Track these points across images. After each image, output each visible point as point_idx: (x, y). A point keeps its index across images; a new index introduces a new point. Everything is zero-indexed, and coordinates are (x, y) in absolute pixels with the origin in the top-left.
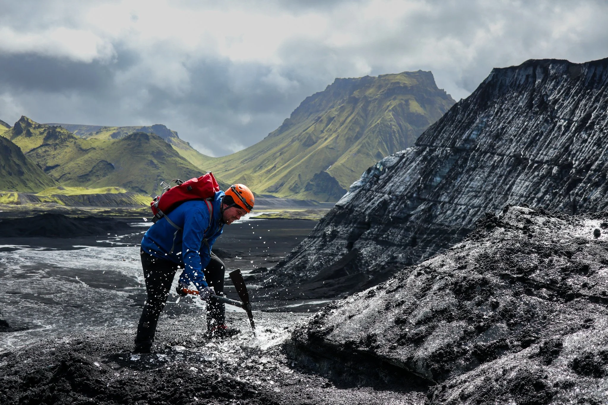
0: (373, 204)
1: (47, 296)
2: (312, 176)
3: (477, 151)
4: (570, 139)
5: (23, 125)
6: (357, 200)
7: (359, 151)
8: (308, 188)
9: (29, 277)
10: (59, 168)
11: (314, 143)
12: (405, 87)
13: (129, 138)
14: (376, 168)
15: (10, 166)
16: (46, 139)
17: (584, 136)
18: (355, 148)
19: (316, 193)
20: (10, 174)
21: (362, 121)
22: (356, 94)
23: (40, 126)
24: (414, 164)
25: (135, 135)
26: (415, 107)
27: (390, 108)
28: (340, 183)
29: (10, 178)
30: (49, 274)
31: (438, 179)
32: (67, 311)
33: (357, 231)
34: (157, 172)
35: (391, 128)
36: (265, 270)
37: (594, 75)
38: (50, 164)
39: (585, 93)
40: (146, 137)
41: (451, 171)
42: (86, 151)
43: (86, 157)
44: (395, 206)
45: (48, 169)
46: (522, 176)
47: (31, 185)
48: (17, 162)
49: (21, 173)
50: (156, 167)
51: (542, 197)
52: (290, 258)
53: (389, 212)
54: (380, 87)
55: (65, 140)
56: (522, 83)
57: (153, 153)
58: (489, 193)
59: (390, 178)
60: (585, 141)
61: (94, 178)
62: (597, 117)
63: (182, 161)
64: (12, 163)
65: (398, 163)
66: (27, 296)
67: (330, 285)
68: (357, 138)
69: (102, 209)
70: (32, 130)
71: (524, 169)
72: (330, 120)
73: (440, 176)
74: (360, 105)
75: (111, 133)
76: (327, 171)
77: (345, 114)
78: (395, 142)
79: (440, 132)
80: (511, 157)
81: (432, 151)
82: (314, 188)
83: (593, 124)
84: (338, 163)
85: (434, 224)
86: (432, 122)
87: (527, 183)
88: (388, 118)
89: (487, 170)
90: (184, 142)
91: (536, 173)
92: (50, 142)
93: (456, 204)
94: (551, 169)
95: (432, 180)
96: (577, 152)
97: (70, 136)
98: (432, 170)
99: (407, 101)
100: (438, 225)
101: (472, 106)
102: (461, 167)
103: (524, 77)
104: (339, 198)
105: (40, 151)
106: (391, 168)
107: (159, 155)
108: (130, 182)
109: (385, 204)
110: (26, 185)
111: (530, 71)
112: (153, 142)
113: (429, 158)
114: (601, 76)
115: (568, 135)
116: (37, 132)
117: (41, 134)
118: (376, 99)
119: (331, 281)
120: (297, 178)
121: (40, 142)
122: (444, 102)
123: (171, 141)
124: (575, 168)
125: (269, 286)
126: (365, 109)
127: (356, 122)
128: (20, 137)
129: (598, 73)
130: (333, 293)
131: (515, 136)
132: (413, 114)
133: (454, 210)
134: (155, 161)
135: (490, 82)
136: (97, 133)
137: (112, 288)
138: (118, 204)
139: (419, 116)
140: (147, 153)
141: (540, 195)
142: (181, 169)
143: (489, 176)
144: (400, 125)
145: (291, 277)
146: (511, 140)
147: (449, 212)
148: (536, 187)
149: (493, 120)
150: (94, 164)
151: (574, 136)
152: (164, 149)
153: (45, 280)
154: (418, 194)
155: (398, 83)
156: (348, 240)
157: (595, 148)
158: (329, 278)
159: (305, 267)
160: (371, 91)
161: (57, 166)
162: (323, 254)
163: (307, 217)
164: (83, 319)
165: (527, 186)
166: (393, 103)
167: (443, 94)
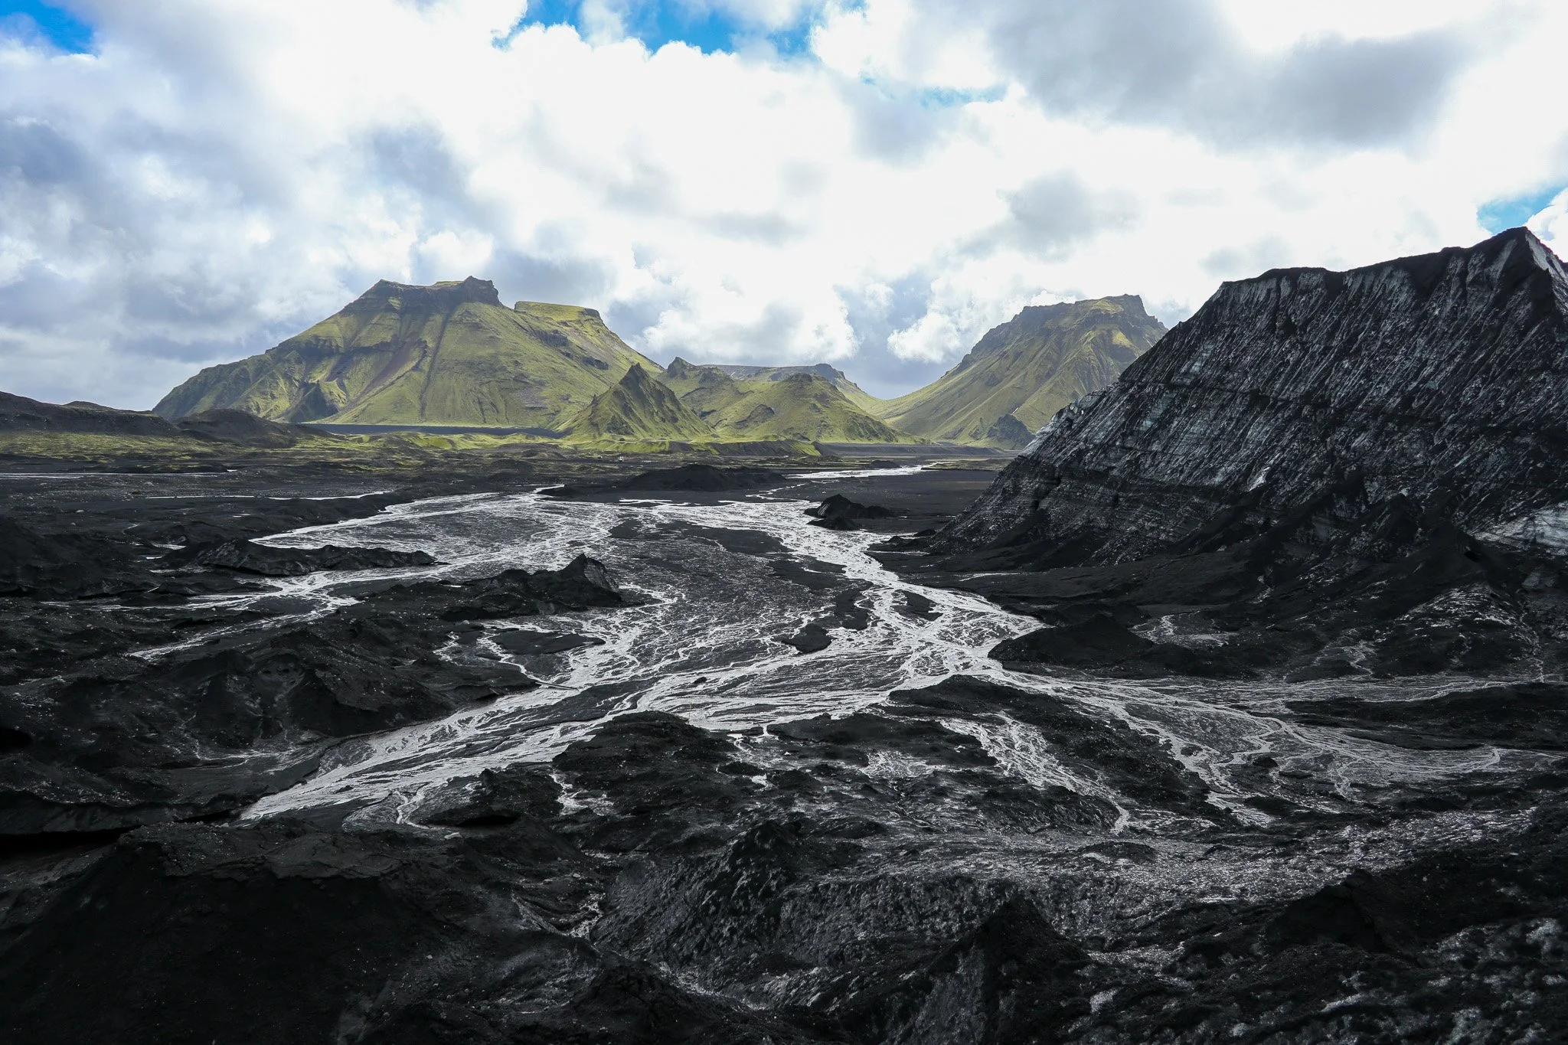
0: (1065, 453)
1: (677, 562)
2: (995, 420)
3: (1199, 387)
4: (1327, 371)
5: (678, 367)
6: (1045, 449)
7: (1051, 391)
8: (991, 434)
9: (663, 537)
10: (715, 414)
11: (999, 382)
12: (1108, 314)
13: (790, 379)
14: (1069, 410)
15: (663, 413)
16: (702, 381)
17: (1346, 364)
18: (1046, 387)
19: (1000, 440)
20: (664, 420)
21: (1055, 356)
22: (1048, 324)
23: (695, 368)
24: (1117, 405)
25: (797, 376)
26: (1120, 338)
27: (1089, 340)
28: (1028, 428)
29: (663, 425)
30: (685, 535)
31: (1148, 423)
32: (695, 581)
33: (1043, 487)
34: (819, 417)
35: (1089, 363)
36: (932, 532)
37: (1362, 285)
38: (706, 409)
39: (1348, 309)
40: (810, 379)
41: (1166, 412)
42: (744, 395)
43: (744, 401)
44: (1092, 456)
45: (704, 415)
46: (1261, 419)
47: (686, 432)
48: (671, 407)
49: (675, 420)
50: (819, 411)
51: (1287, 446)
52: (962, 520)
53: (1085, 464)
54: (1077, 316)
55: (721, 383)
56: (1261, 299)
57: (816, 396)
58: (1216, 439)
59: (1086, 422)
60: (1347, 372)
61: (752, 424)
62: (1365, 340)
63: (848, 405)
64: (665, 408)
65: (1096, 404)
66: (654, 562)
67: (1010, 554)
68: (1049, 376)
69: (758, 458)
70: (686, 373)
71: (1263, 409)
72: (1018, 355)
73: (1151, 420)
74: (1054, 337)
75: (771, 374)
76: (1013, 414)
77: (1036, 348)
78: (1094, 380)
79: (1150, 365)
80: (1246, 394)
81: (1142, 388)
82: (998, 434)
83: (1359, 350)
84: (1026, 405)
85: (1141, 479)
86: (1140, 353)
87: (1267, 428)
88: (1086, 351)
89: (1212, 412)
90: (851, 383)
91: (1280, 415)
92: (706, 385)
93: (1172, 454)
94: (1302, 409)
95: (1139, 425)
96: (1337, 386)
97: (727, 378)
98: (1141, 412)
99: (1109, 331)
100: (1148, 480)
101: (1194, 330)
102: (1179, 407)
103: (1265, 292)
104: (1024, 445)
105: (695, 395)
106: (1089, 410)
107: (822, 398)
108: (792, 428)
109: (1080, 454)
110: (680, 433)
111: (1272, 284)
112: (816, 383)
113: (1137, 396)
114: (1371, 287)
115: (1324, 365)
116: (692, 374)
117: (696, 376)
118: (1072, 330)
119: (1010, 549)
120: (978, 423)
121: (695, 385)
122: (1155, 331)
123: (836, 382)
124: (1334, 407)
125: (935, 553)
126: (1059, 343)
127: (1048, 358)
128: (674, 381)
129: (1368, 284)
130: (1012, 563)
131: (1251, 368)
132: (1117, 346)
133: (1169, 462)
134: (819, 405)
135: (1218, 300)
136: (756, 374)
137: (753, 553)
138: (776, 454)
139: (1124, 348)
140: (810, 396)
141: (1284, 442)
142: (846, 413)
143: (1215, 418)
144: (1100, 360)
145: (961, 541)
146: (1246, 373)
147: (1163, 464)
148: (1280, 432)
149: (1221, 348)
150: (753, 409)
151: (1332, 366)
152: (828, 391)
153: (678, 542)
154: (1123, 441)
155: (1099, 310)
156: (1033, 497)
157: (1362, 382)
158: (1008, 545)
159: (979, 531)
160: (1066, 320)
161: (713, 411)
162: (1001, 515)
163: (988, 468)
164: (710, 592)
165: (1267, 432)
166: (1092, 335)
167: (1153, 322)
